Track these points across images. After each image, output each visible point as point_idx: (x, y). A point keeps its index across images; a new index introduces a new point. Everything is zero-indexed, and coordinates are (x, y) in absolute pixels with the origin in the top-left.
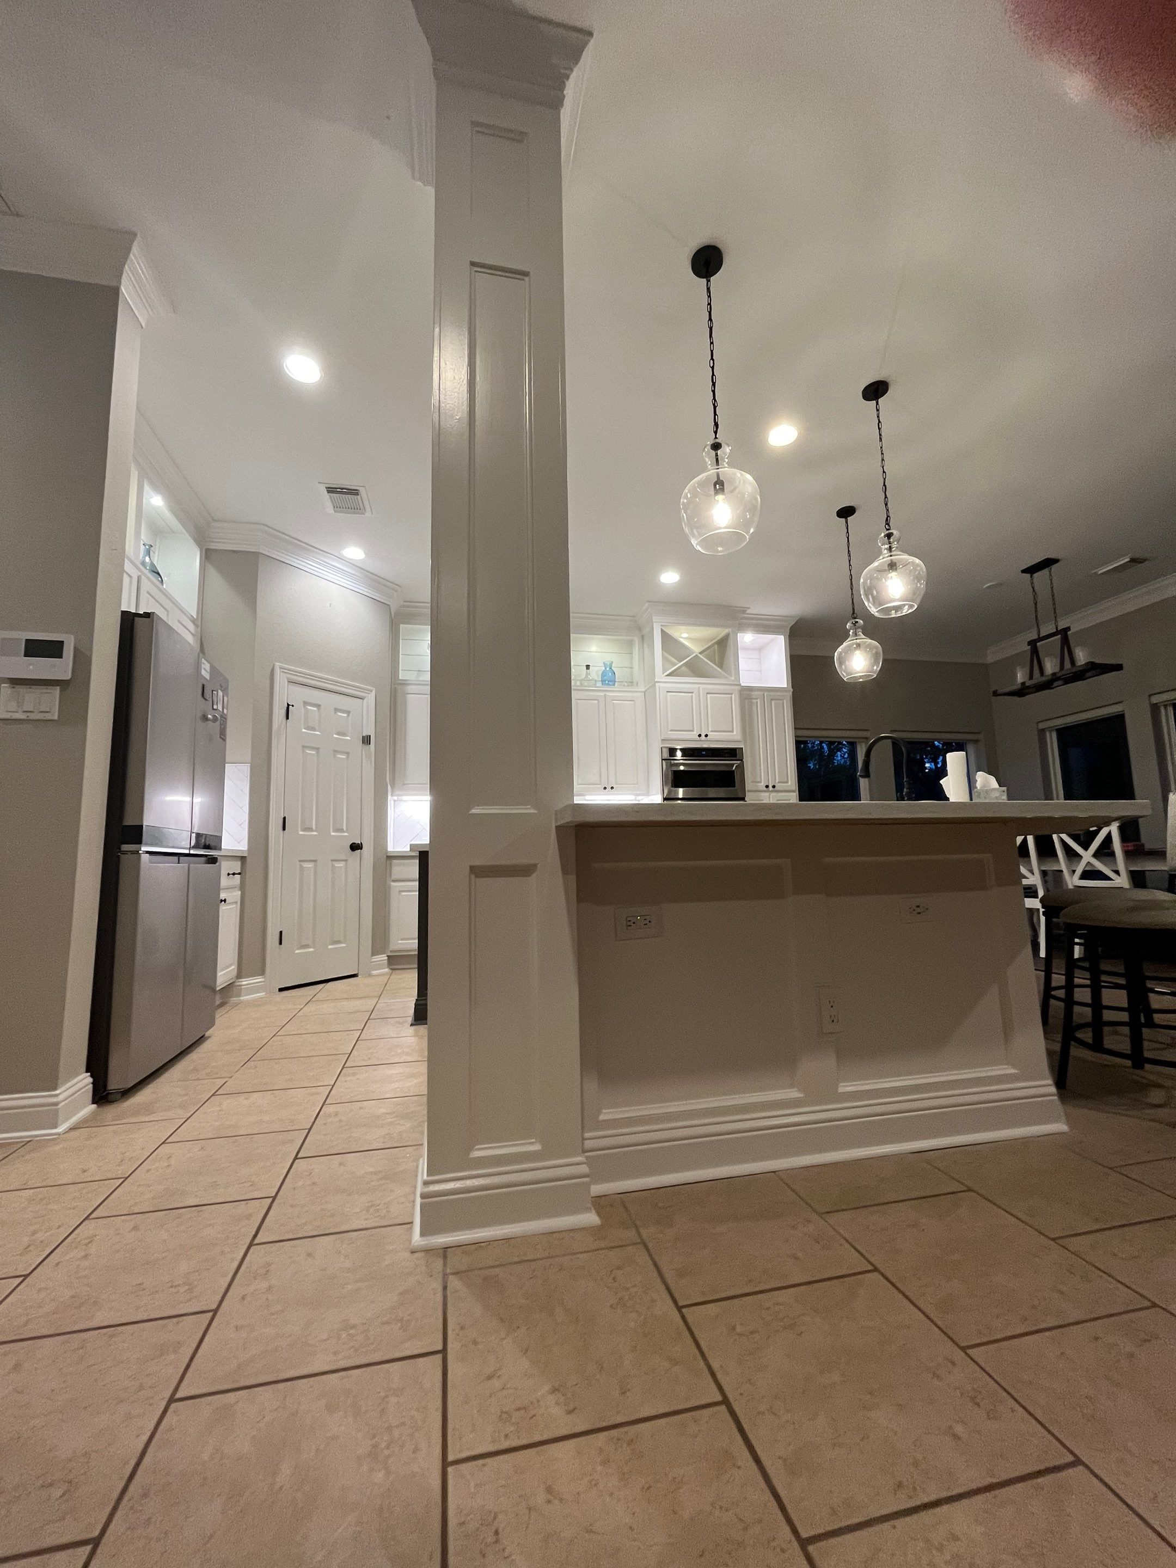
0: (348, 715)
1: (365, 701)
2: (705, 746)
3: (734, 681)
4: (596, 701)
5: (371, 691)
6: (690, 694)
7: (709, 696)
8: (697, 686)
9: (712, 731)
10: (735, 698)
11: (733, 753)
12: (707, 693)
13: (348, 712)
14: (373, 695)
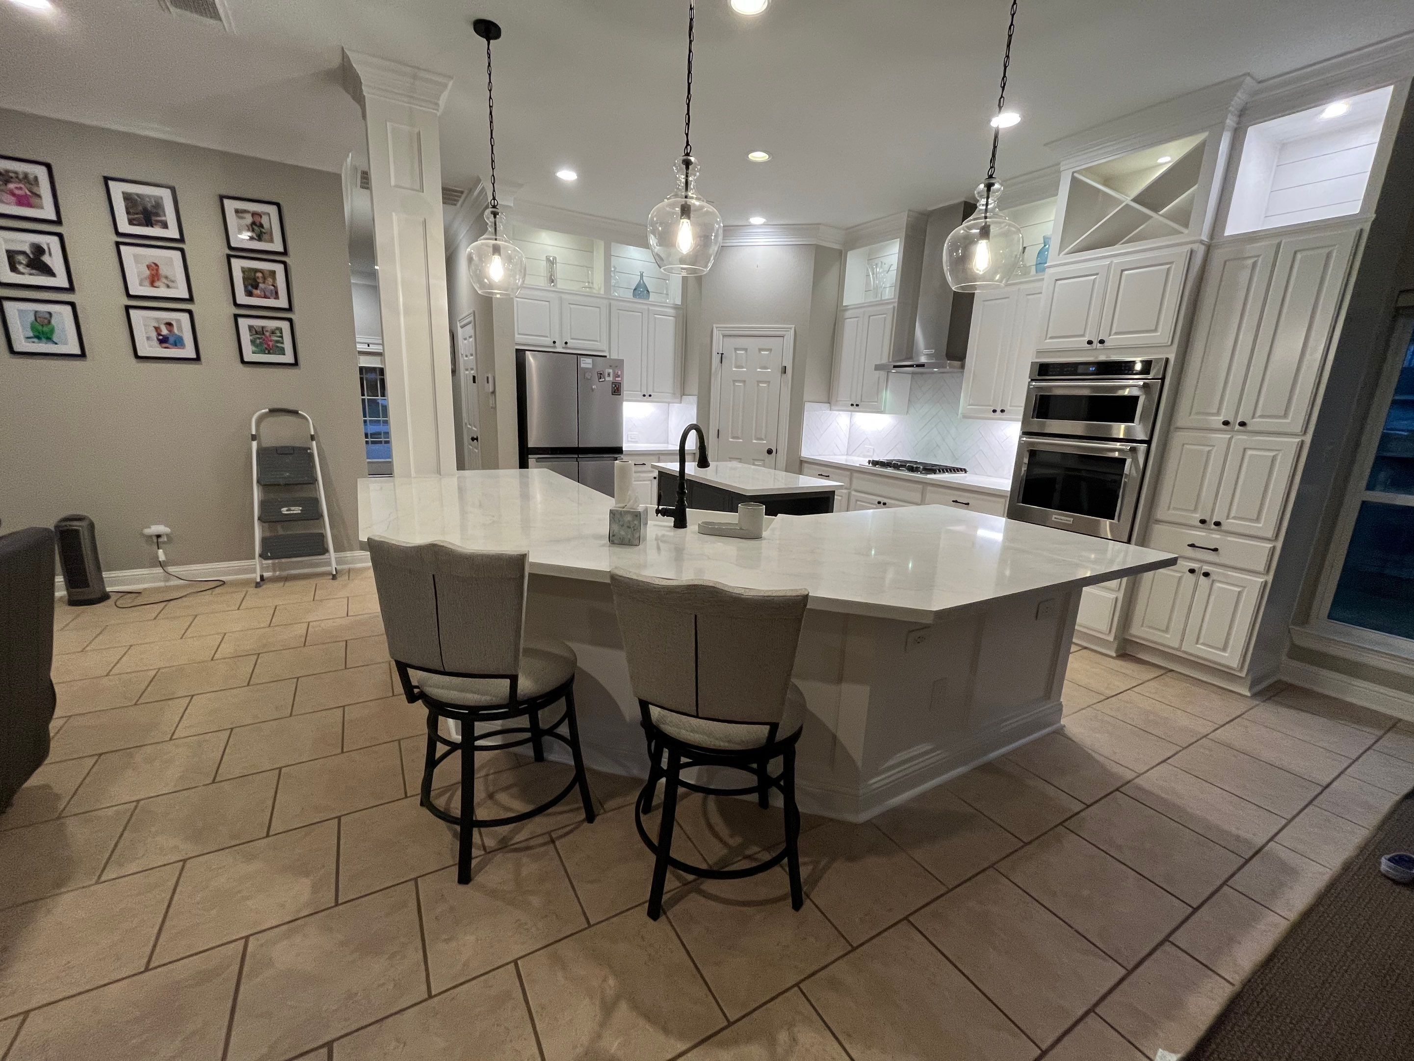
0: (771, 352)
1: (785, 337)
4: (1007, 300)
5: (791, 328)
6: (1095, 276)
7: (1124, 273)
8: (1107, 262)
9: (1115, 333)
10: (1176, 269)
12: (1122, 270)
14: (792, 331)
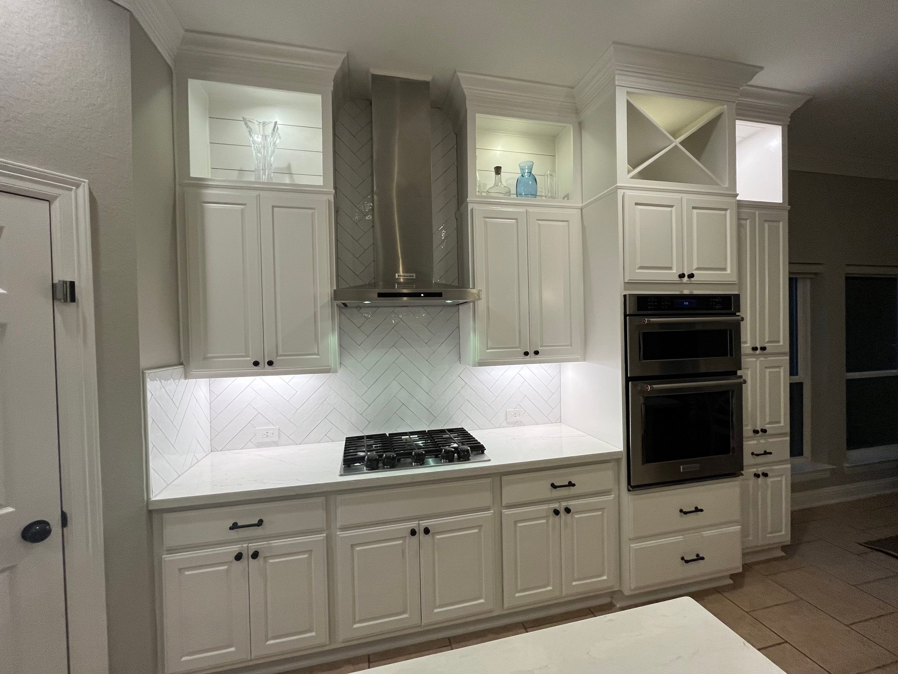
1: (56, 205)
2: (686, 292)
3: (727, 189)
4: (515, 221)
5: (78, 186)
6: (669, 209)
7: (695, 211)
8: (678, 196)
10: (729, 217)
11: (725, 303)
12: (694, 208)
14: (83, 193)
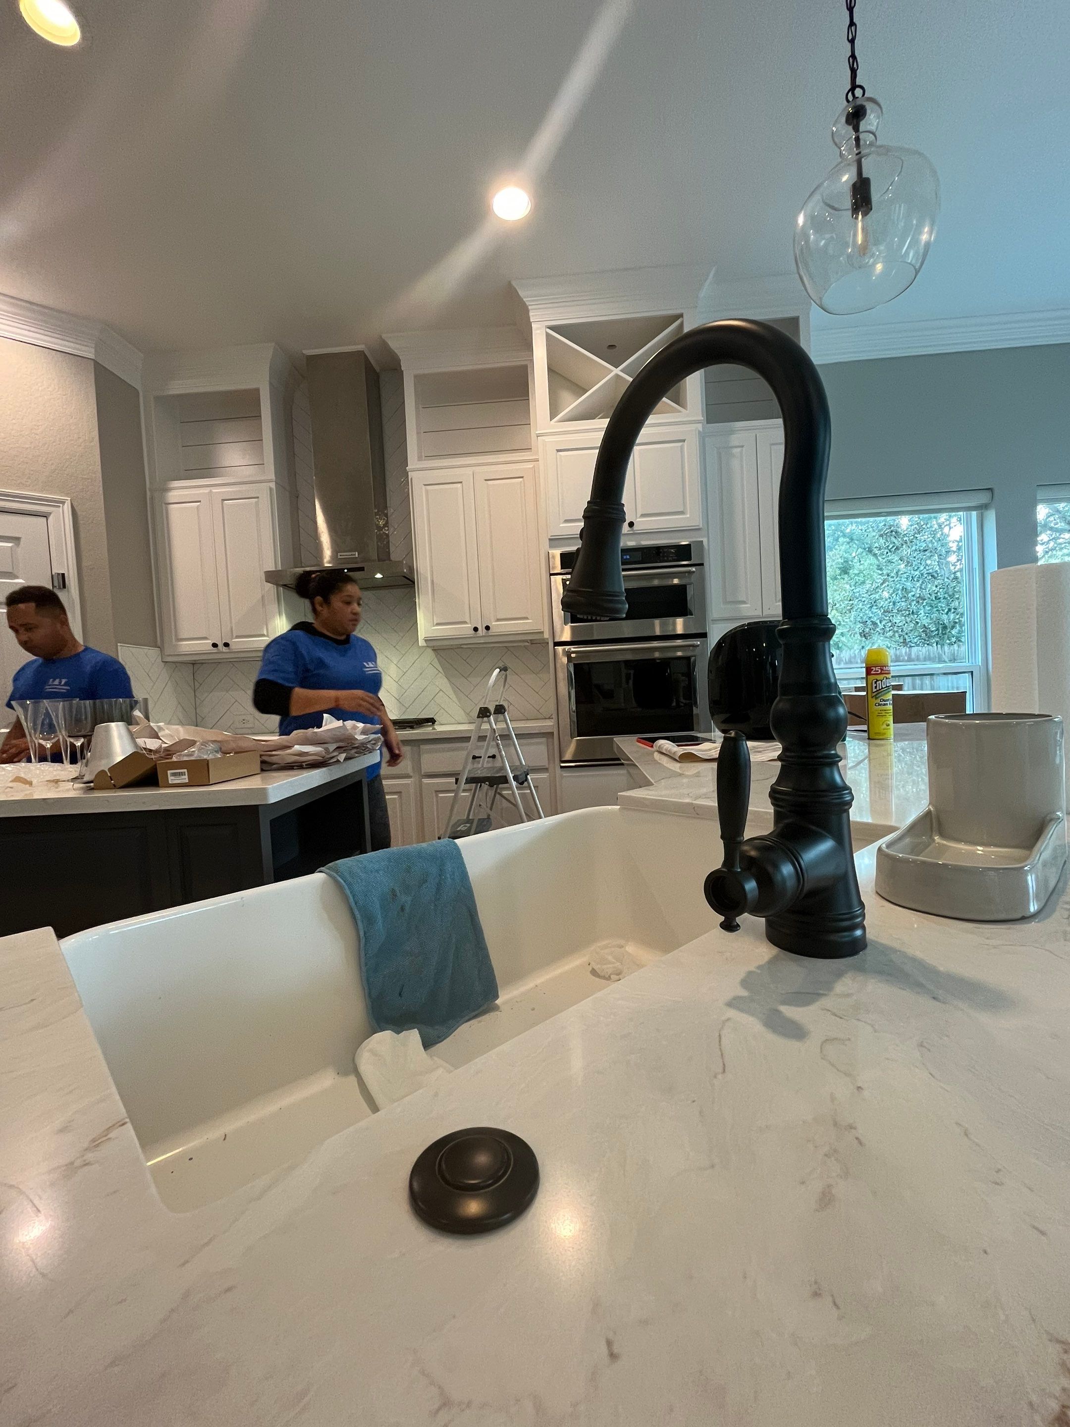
0: (18, 545)
1: (51, 519)
2: (629, 544)
3: (689, 415)
4: (459, 485)
5: (63, 503)
9: (643, 516)
11: (683, 552)
13: (16, 540)
14: (67, 507)
